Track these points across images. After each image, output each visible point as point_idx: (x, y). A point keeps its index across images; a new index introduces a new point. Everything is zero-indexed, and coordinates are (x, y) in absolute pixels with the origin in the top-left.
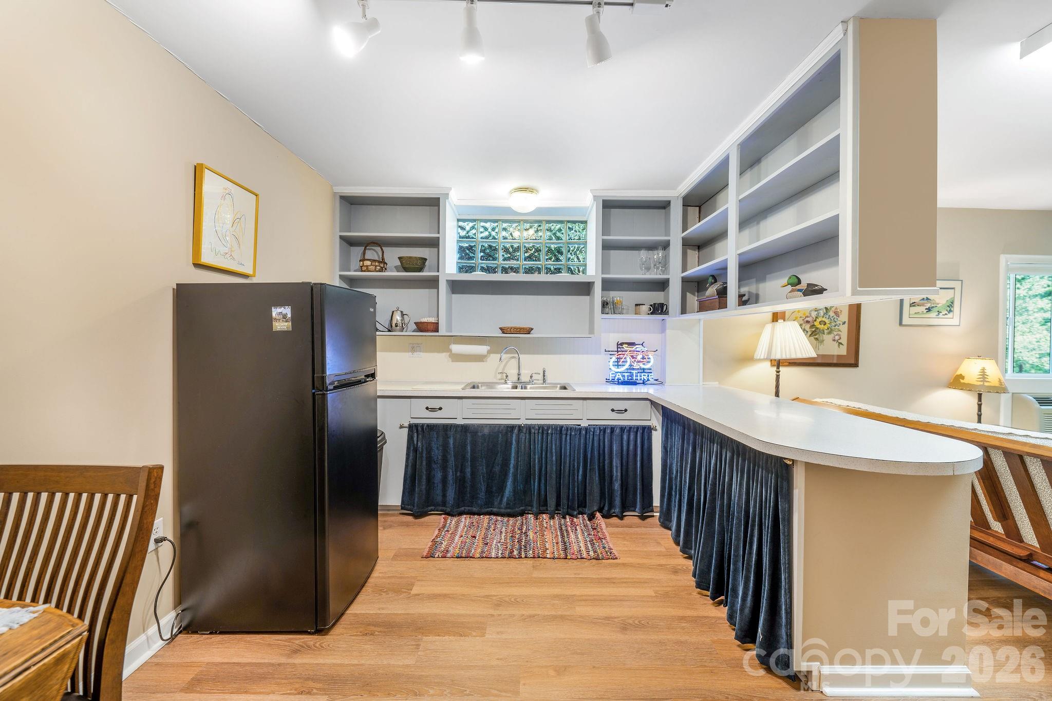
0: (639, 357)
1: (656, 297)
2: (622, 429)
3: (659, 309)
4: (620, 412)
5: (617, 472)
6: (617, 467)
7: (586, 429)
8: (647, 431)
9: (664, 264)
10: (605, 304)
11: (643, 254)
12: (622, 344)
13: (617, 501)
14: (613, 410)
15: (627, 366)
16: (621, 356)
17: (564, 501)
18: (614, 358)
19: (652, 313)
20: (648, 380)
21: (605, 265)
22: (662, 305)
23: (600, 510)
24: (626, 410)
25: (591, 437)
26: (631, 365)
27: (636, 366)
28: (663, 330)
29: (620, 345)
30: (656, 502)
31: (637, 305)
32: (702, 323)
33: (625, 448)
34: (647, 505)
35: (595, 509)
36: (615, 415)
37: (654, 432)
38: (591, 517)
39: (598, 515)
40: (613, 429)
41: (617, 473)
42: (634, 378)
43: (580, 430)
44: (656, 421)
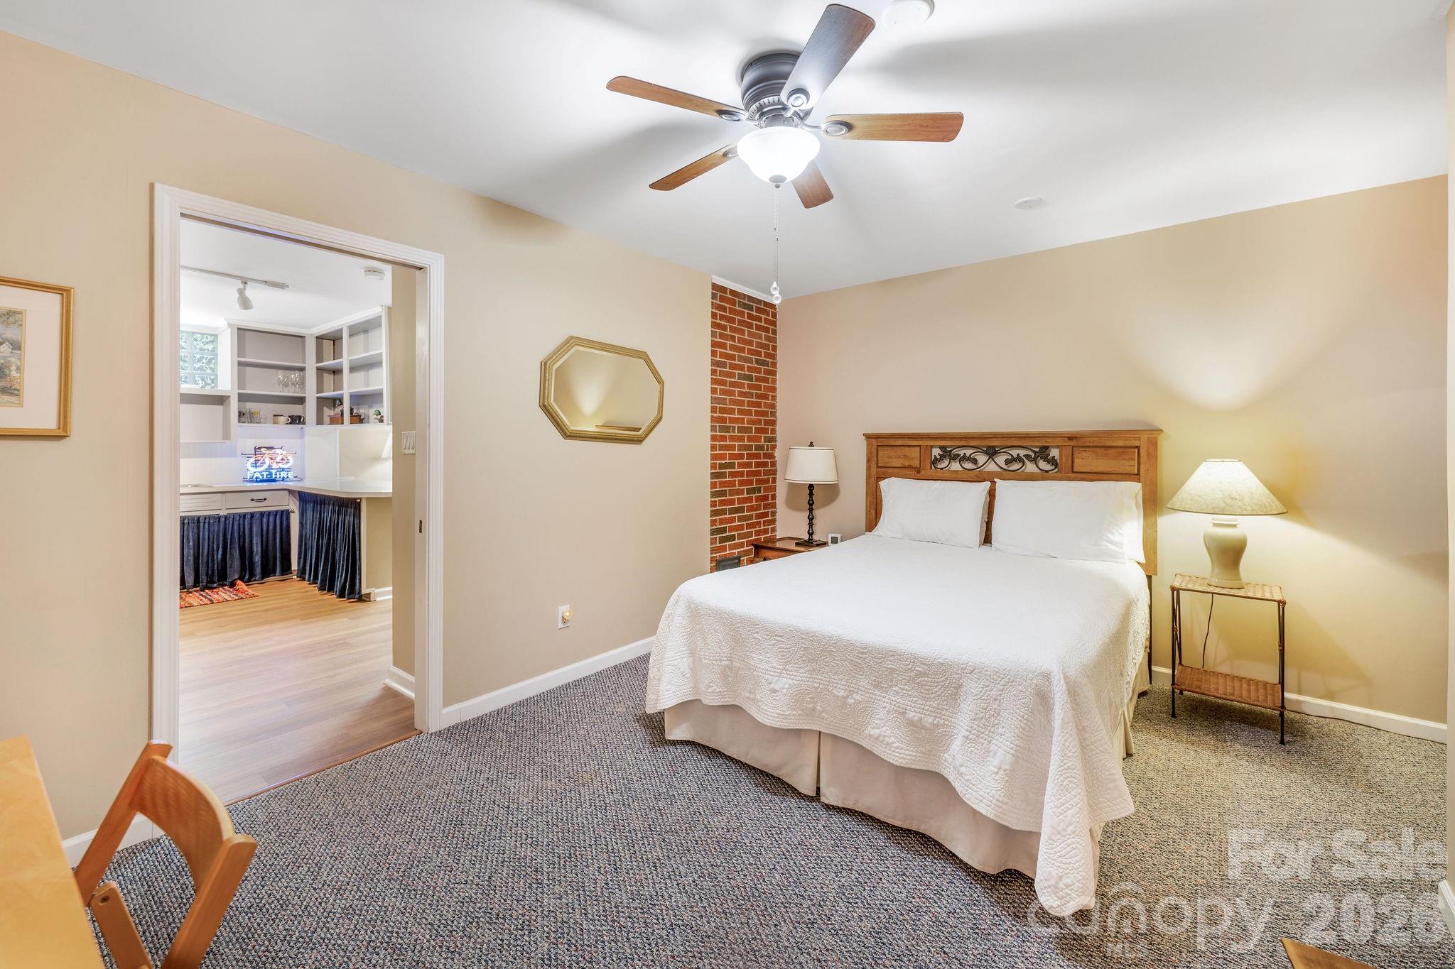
0: (278, 459)
1: (295, 410)
2: (262, 514)
3: (296, 420)
4: (259, 500)
5: (257, 547)
6: (257, 544)
7: (226, 517)
8: (285, 515)
9: (302, 383)
10: (241, 414)
11: (280, 375)
12: (259, 448)
13: (258, 570)
14: (252, 500)
15: (266, 466)
16: (260, 458)
17: (203, 577)
18: (252, 460)
19: (290, 423)
20: (288, 477)
21: (241, 382)
22: (300, 417)
23: (242, 578)
24: (265, 499)
25: (231, 522)
26: (270, 466)
27: (275, 466)
28: (302, 436)
29: (258, 449)
30: (294, 567)
31: (274, 416)
32: (338, 431)
33: (265, 528)
34: (286, 569)
35: (236, 577)
36: (254, 504)
37: (292, 514)
38: (232, 585)
39: (239, 582)
40: (252, 515)
41: (257, 549)
42: (274, 476)
43: (219, 518)
44: (293, 506)
